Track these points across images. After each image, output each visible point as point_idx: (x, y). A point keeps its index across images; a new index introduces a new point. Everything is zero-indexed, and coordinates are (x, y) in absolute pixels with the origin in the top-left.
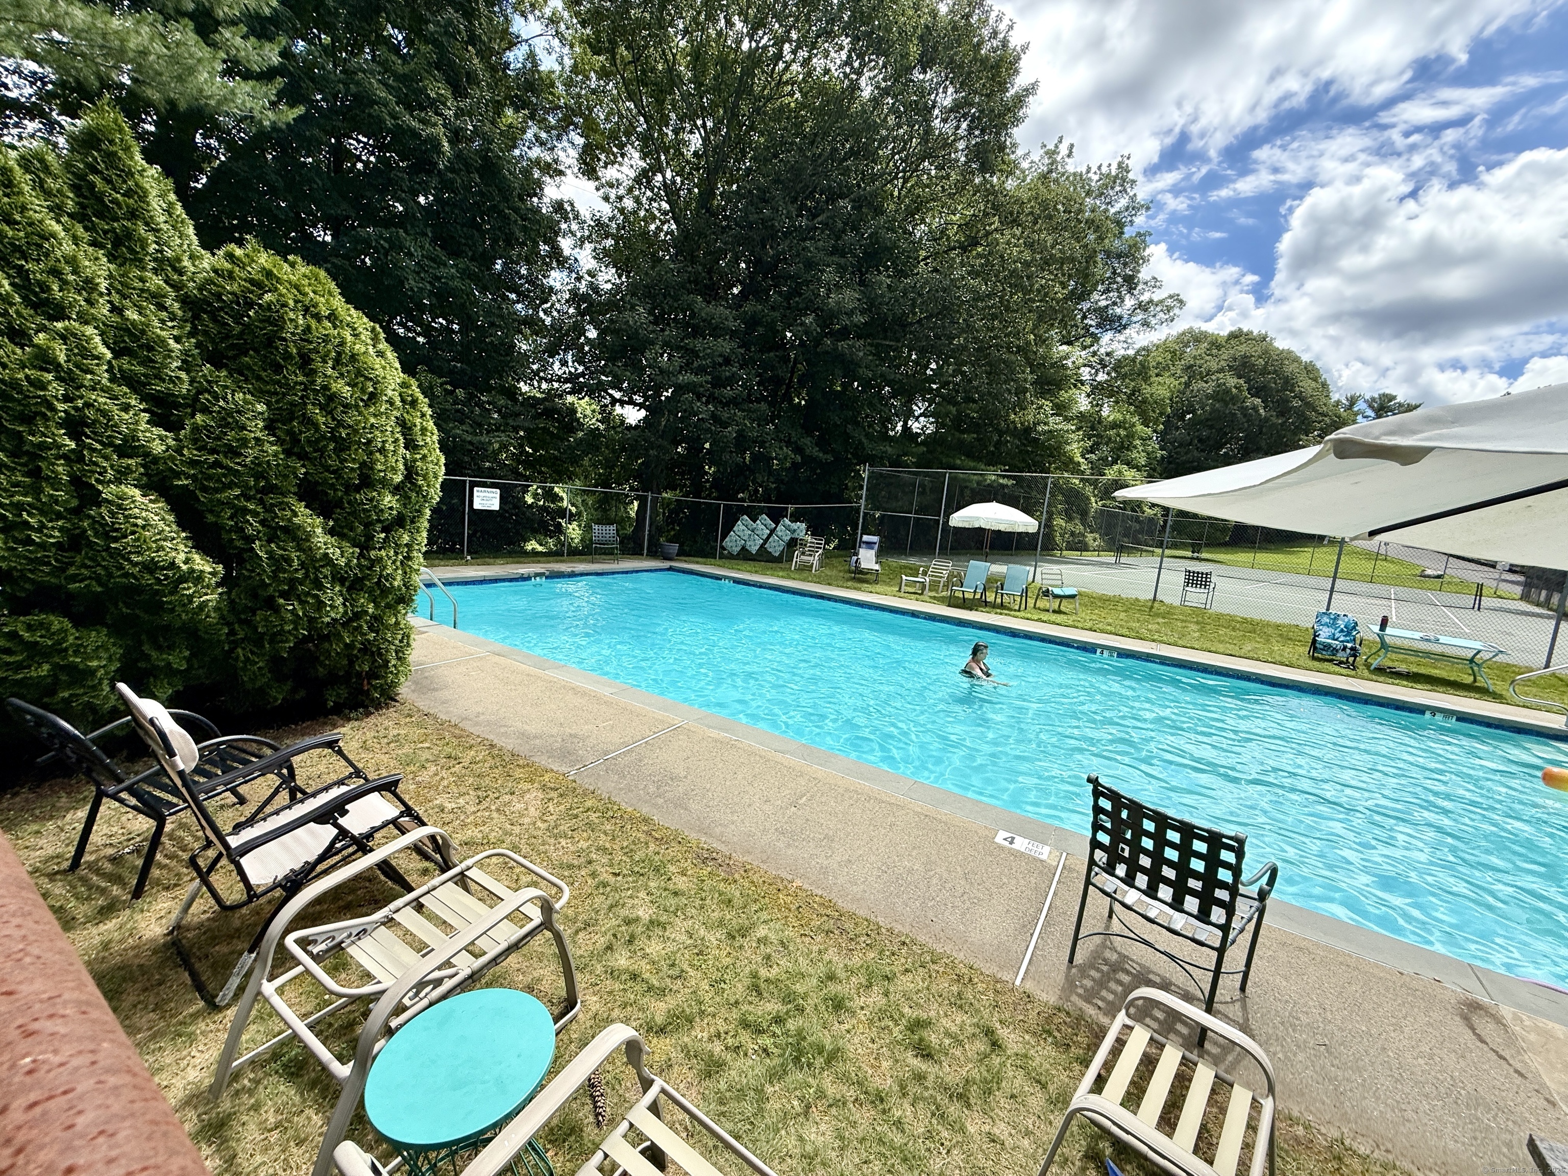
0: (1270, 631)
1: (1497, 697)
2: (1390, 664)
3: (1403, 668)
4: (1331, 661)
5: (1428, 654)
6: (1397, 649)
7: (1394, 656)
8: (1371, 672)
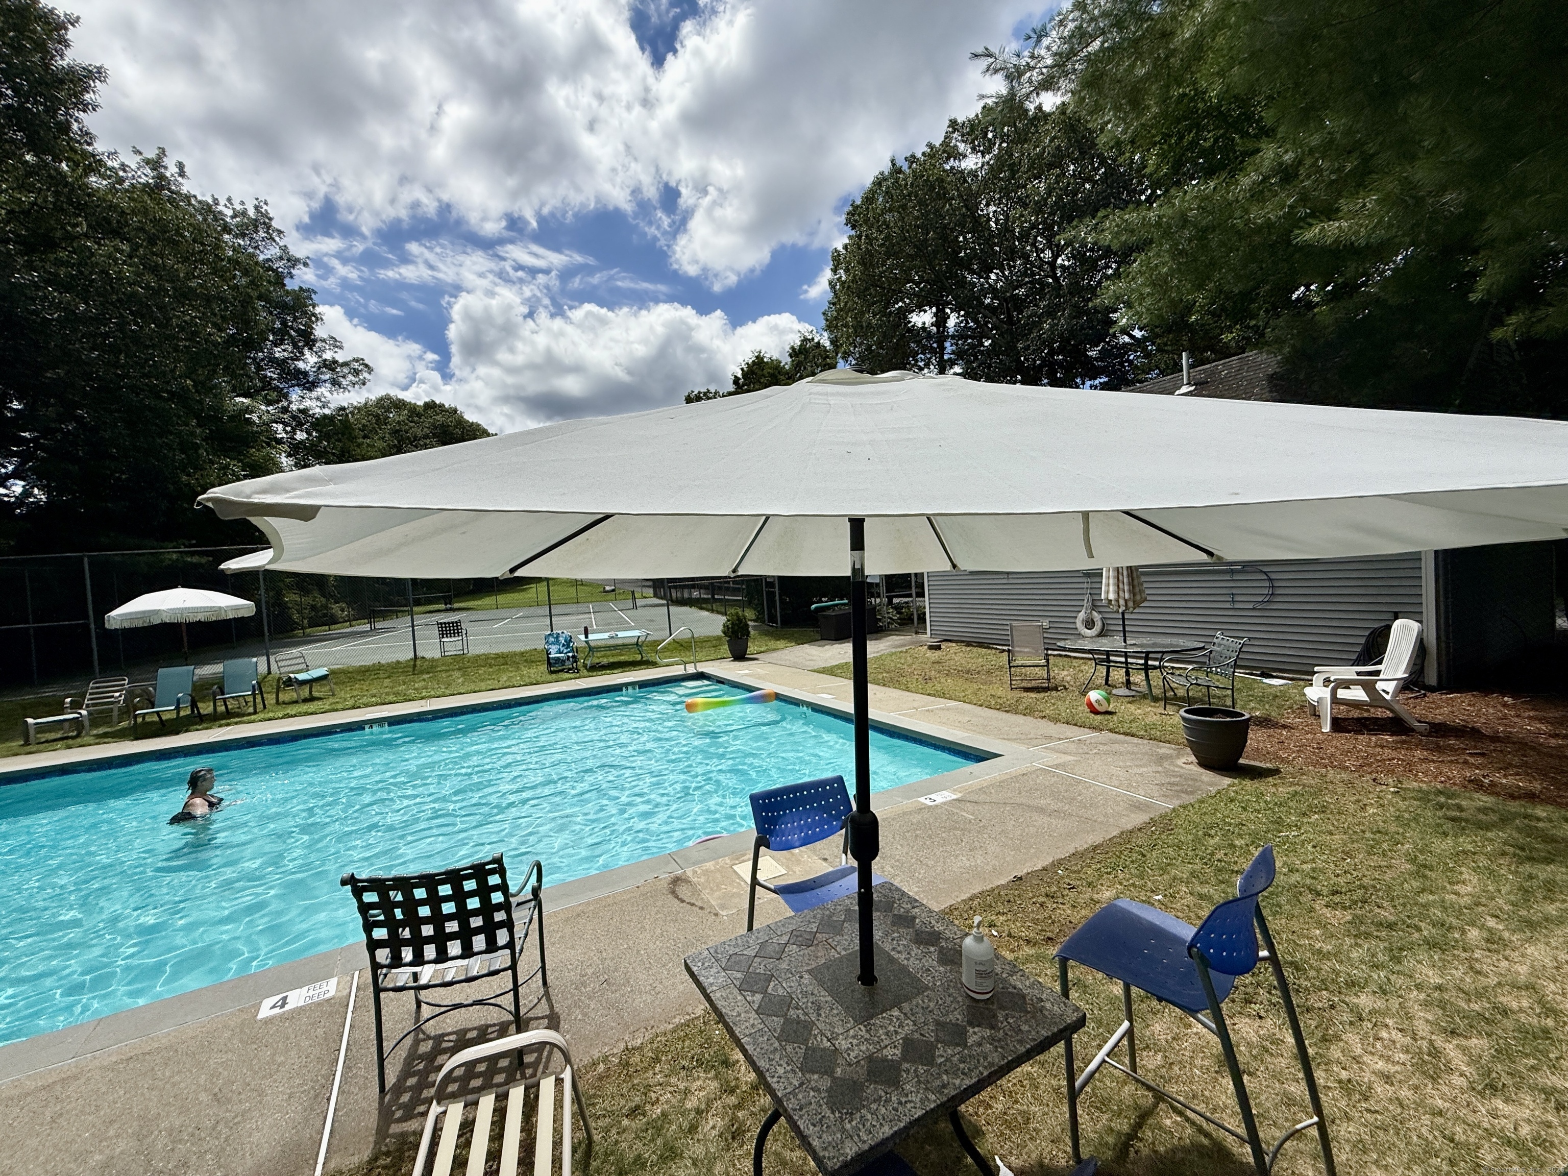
0: (517, 659)
1: (654, 664)
2: (597, 661)
3: (605, 661)
4: (562, 671)
5: (616, 647)
6: (598, 649)
7: (599, 654)
8: (588, 671)
